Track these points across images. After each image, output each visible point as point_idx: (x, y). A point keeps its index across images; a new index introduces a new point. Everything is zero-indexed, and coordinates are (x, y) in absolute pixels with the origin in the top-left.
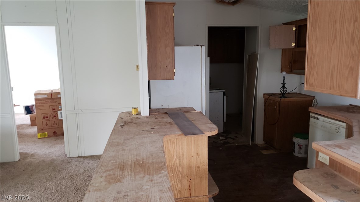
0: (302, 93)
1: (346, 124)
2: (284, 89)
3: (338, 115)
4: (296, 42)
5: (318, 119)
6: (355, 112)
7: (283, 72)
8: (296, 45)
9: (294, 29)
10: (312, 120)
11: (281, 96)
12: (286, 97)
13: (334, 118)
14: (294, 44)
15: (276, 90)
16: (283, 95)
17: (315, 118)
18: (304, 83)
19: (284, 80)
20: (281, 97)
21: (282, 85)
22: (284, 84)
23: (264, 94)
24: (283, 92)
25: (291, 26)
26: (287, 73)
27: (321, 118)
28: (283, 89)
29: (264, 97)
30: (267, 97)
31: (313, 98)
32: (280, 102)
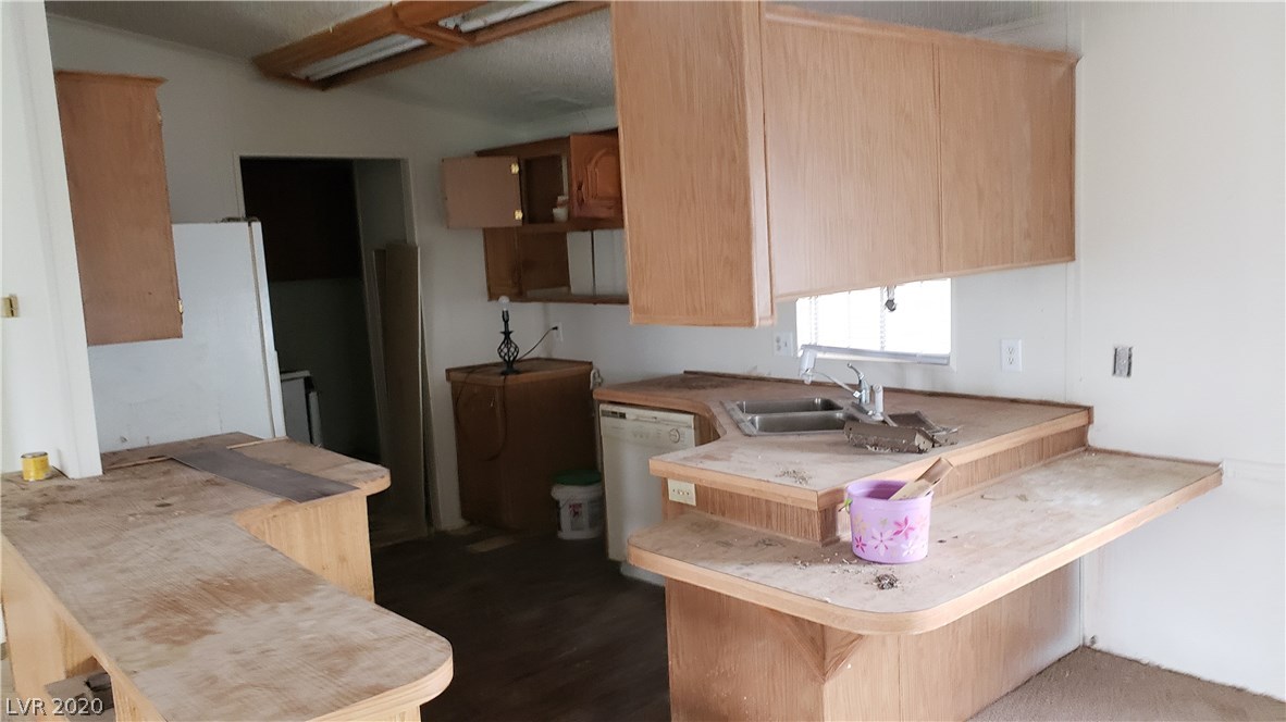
0: (555, 356)
1: (692, 416)
2: (509, 351)
3: (672, 398)
4: (525, 206)
5: (623, 416)
6: (704, 388)
7: (501, 299)
8: (527, 217)
9: (515, 169)
10: (606, 423)
11: (505, 368)
12: (518, 372)
13: (662, 406)
14: (519, 215)
15: (486, 352)
16: (510, 366)
17: (614, 414)
18: (556, 328)
19: (506, 322)
20: (503, 373)
21: (503, 337)
22: (507, 333)
23: (448, 371)
24: (507, 358)
25: (504, 159)
26: (512, 300)
27: (630, 412)
28: (505, 350)
29: (448, 378)
30: (460, 376)
31: (588, 367)
32: (504, 387)
